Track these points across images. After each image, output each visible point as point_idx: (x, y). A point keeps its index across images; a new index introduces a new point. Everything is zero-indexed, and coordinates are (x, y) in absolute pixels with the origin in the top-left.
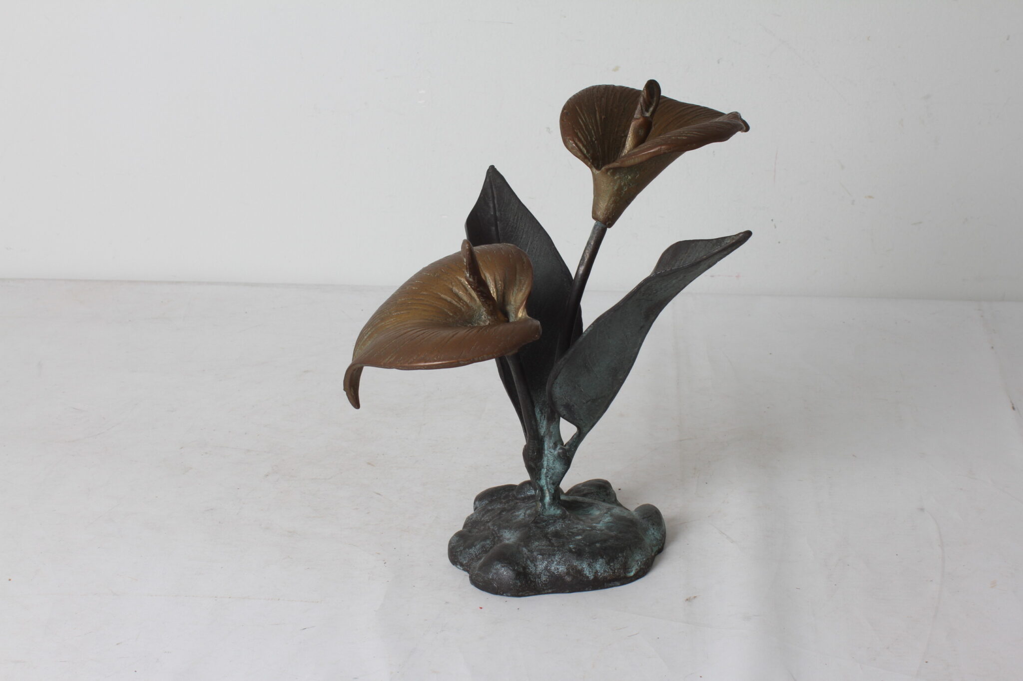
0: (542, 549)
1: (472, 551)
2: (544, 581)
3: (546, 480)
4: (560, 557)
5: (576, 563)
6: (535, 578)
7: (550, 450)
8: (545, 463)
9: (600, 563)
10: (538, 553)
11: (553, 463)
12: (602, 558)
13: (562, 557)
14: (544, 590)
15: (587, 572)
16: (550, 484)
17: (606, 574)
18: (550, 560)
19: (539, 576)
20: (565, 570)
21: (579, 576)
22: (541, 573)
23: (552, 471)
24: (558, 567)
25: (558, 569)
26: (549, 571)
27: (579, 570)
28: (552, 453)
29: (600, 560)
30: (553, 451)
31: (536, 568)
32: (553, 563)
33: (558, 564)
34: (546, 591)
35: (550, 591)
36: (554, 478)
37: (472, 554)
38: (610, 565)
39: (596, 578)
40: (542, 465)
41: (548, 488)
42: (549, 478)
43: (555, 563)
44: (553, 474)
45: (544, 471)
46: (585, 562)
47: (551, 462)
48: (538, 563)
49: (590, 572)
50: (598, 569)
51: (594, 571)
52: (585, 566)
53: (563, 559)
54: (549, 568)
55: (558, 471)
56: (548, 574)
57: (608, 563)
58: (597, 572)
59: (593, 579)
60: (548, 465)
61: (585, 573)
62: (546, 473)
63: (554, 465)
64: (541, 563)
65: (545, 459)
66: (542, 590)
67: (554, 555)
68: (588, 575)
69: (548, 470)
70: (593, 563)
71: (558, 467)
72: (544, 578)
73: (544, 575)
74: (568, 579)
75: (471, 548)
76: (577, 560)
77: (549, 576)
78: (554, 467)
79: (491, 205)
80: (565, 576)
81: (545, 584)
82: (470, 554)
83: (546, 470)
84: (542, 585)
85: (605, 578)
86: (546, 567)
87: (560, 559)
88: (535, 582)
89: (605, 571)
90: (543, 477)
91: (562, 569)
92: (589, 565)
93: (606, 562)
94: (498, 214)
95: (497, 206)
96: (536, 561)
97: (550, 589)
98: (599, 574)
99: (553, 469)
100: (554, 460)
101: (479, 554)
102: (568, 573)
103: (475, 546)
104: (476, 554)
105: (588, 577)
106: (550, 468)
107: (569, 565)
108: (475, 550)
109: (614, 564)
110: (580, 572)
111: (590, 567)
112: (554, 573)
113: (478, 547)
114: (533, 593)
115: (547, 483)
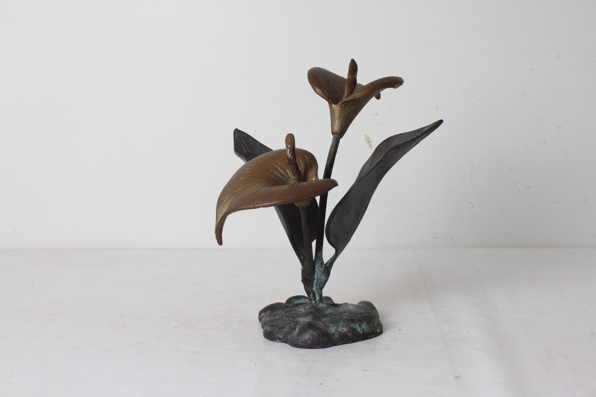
0: (330, 321)
1: (285, 330)
2: (337, 337)
3: (316, 287)
4: (343, 323)
5: (352, 325)
6: (332, 336)
7: (318, 268)
8: (316, 277)
9: (364, 324)
10: (329, 323)
11: (320, 276)
12: (365, 321)
13: (344, 323)
14: (338, 342)
15: (359, 330)
16: (318, 289)
17: (368, 331)
18: (338, 325)
19: (334, 335)
20: (347, 330)
21: (355, 332)
22: (334, 333)
23: (320, 281)
24: (343, 328)
25: (343, 330)
26: (338, 331)
27: (355, 329)
28: (320, 269)
29: (364, 322)
30: (320, 268)
31: (331, 331)
32: (340, 327)
33: (343, 327)
34: (339, 343)
35: (341, 343)
36: (321, 285)
37: (286, 332)
38: (369, 325)
39: (364, 333)
40: (314, 278)
41: (317, 292)
42: (318, 286)
43: (341, 326)
44: (320, 283)
45: (315, 281)
46: (357, 324)
47: (319, 275)
48: (331, 328)
49: (360, 330)
50: (364, 328)
51: (362, 329)
52: (357, 326)
53: (345, 324)
54: (338, 330)
55: (323, 280)
56: (338, 333)
57: (368, 324)
58: (363, 330)
59: (362, 334)
60: (317, 278)
61: (358, 330)
62: (317, 282)
63: (321, 277)
64: (332, 328)
65: (316, 274)
66: (336, 343)
67: (339, 322)
68: (359, 331)
69: (317, 281)
70: (361, 324)
71: (323, 278)
72: (336, 336)
73: (336, 334)
74: (350, 335)
75: (284, 329)
76: (353, 323)
77: (339, 334)
78: (321, 278)
79: (244, 148)
80: (348, 333)
81: (338, 339)
82: (284, 332)
83: (316, 281)
84: (336, 340)
85: (368, 332)
86: (336, 329)
87: (343, 324)
88: (332, 338)
89: (367, 329)
90: (314, 285)
91: (345, 329)
92: (359, 325)
93: (367, 323)
94: (249, 151)
95: (247, 148)
96: (329, 327)
97: (341, 341)
98: (365, 330)
99: (320, 280)
100: (321, 274)
101: (290, 331)
102: (349, 332)
103: (285, 327)
104: (288, 332)
105: (360, 333)
106: (318, 279)
107: (349, 327)
108: (287, 330)
109: (371, 325)
110: (355, 330)
111: (360, 327)
112: (341, 332)
113: (287, 327)
114: (332, 345)
115: (317, 288)
